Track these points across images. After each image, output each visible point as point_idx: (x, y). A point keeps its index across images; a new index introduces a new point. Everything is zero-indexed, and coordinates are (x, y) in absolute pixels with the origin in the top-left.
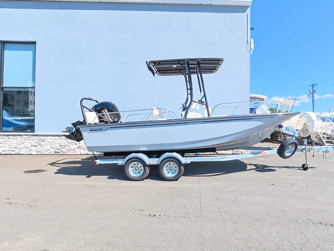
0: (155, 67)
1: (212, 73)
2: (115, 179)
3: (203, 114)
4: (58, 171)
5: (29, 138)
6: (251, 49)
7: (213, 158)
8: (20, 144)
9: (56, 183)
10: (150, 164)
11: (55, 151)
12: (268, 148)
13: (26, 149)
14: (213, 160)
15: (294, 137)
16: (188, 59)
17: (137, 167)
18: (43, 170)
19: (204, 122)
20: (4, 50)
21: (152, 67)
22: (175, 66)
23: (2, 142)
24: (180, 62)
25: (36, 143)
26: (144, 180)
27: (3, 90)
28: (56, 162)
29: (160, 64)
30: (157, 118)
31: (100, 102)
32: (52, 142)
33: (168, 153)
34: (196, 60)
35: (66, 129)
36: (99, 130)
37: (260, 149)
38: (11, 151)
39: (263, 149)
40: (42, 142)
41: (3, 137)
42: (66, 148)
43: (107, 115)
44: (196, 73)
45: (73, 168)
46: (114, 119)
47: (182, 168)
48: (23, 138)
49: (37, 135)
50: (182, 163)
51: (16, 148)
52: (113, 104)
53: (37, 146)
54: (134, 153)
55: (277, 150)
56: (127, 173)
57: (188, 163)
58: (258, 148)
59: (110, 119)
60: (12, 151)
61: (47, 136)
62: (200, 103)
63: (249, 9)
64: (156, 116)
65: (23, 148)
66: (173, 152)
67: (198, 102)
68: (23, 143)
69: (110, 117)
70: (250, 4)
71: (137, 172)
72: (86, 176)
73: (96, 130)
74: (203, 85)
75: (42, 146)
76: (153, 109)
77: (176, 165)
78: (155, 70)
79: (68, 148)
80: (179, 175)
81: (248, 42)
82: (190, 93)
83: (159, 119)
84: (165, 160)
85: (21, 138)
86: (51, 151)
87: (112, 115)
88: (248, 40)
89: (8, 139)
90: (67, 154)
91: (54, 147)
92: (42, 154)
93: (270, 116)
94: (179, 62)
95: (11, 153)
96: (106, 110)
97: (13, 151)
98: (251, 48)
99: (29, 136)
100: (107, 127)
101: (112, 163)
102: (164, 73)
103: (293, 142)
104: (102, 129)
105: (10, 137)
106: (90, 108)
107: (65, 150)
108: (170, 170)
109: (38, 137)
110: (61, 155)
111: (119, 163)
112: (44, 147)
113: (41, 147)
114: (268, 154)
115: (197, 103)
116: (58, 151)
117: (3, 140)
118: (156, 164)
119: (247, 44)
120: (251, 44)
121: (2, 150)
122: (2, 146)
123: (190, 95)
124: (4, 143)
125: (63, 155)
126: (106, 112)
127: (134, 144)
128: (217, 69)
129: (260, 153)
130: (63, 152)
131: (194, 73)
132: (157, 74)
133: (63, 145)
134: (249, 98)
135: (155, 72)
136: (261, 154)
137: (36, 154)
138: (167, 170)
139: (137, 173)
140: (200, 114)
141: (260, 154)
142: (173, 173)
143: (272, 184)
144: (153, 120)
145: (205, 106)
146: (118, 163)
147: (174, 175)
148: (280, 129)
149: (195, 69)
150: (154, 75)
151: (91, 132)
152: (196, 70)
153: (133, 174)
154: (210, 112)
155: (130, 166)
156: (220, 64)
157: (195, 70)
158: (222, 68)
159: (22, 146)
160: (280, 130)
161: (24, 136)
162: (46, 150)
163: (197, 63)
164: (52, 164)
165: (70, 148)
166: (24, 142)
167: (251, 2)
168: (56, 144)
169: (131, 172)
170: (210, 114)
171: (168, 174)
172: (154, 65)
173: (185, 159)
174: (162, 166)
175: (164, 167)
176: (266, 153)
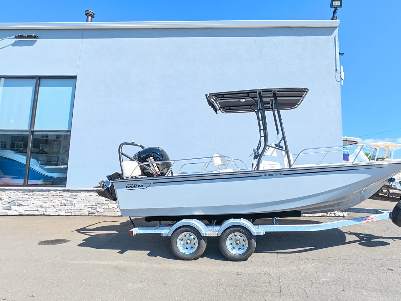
0: (217, 103)
1: (293, 108)
2: (158, 256)
3: (282, 163)
4: (84, 242)
5: (59, 194)
6: (342, 79)
8: (46, 202)
9: (75, 261)
10: (208, 236)
11: (89, 212)
13: (53, 208)
14: (298, 230)
16: (260, 90)
17: (189, 240)
18: (65, 240)
19: (283, 175)
20: (39, 86)
21: (214, 102)
22: (244, 100)
23: (25, 199)
24: (249, 94)
25: (66, 200)
26: (198, 258)
27: (33, 134)
28: (86, 228)
29: (223, 97)
30: (219, 169)
31: (146, 147)
32: (86, 199)
33: (232, 219)
34: (271, 91)
35: (99, 183)
36: (138, 187)
37: (363, 211)
38: (35, 210)
39: (367, 211)
40: (74, 199)
41: (27, 193)
42: (103, 207)
43: (153, 164)
44: (271, 110)
45: (105, 237)
46: (162, 170)
47: (253, 241)
48: (51, 195)
49: (68, 191)
50: (253, 235)
51: (41, 207)
52: (163, 150)
53: (67, 205)
54: (185, 220)
55: (389, 214)
56: (175, 249)
57: (262, 234)
58: (359, 209)
59: (158, 171)
60: (37, 212)
61: (81, 191)
62: (278, 148)
63: (336, 31)
64: (218, 166)
65: (50, 207)
66: (241, 218)
67: (275, 146)
68: (50, 200)
69: (157, 167)
70: (337, 25)
71: (189, 246)
72: (120, 250)
73: (134, 186)
74: (281, 123)
75: (73, 204)
76: (212, 157)
77: (244, 237)
78: (218, 106)
79: (106, 207)
80: (249, 252)
81: (336, 70)
82: (263, 135)
83: (222, 171)
84: (229, 230)
85: (48, 194)
86: (84, 211)
87: (159, 165)
88: (337, 68)
89: (33, 195)
90: (104, 215)
91: (89, 206)
92: (73, 214)
94: (248, 95)
95: (35, 214)
96: (152, 158)
97: (38, 210)
98: (341, 77)
99: (58, 192)
100: (149, 182)
101: (155, 233)
102: (230, 109)
104: (143, 185)
105: (36, 192)
106: (132, 156)
107: (102, 210)
108: (235, 245)
109: (69, 193)
110: (97, 216)
111: (164, 234)
112: (76, 205)
113: (73, 207)
114: (376, 220)
115: (273, 149)
116: (93, 211)
117: (27, 196)
118: (216, 235)
119: (336, 73)
120: (341, 73)
121: (24, 209)
122: (25, 204)
123: (263, 138)
124: (27, 201)
125: (99, 216)
126: (151, 160)
127: (185, 206)
128: (299, 103)
129: (366, 218)
130: (99, 212)
131: (268, 108)
132: (221, 111)
133: (99, 203)
134: (342, 141)
135: (218, 109)
136: (367, 220)
137: (65, 215)
138: (231, 244)
139: (189, 248)
140: (277, 163)
141: (365, 221)
142: (239, 249)
143: (389, 269)
145: (284, 153)
146: (162, 234)
147: (241, 252)
148: (391, 183)
149: (269, 104)
150: (217, 113)
151: (127, 189)
152: (272, 105)
153: (183, 249)
154: (292, 162)
155: (179, 237)
156: (303, 96)
157: (270, 105)
158: (305, 103)
159: (49, 204)
160: (392, 185)
161: (52, 192)
162: (78, 210)
163: (272, 95)
164: (79, 231)
165: (108, 208)
166: (52, 199)
167: (339, 22)
168: (91, 202)
169: (181, 247)
170: (292, 164)
171: (232, 250)
172: (217, 100)
173: (258, 228)
174: (224, 238)
175: (228, 240)
176: (374, 219)
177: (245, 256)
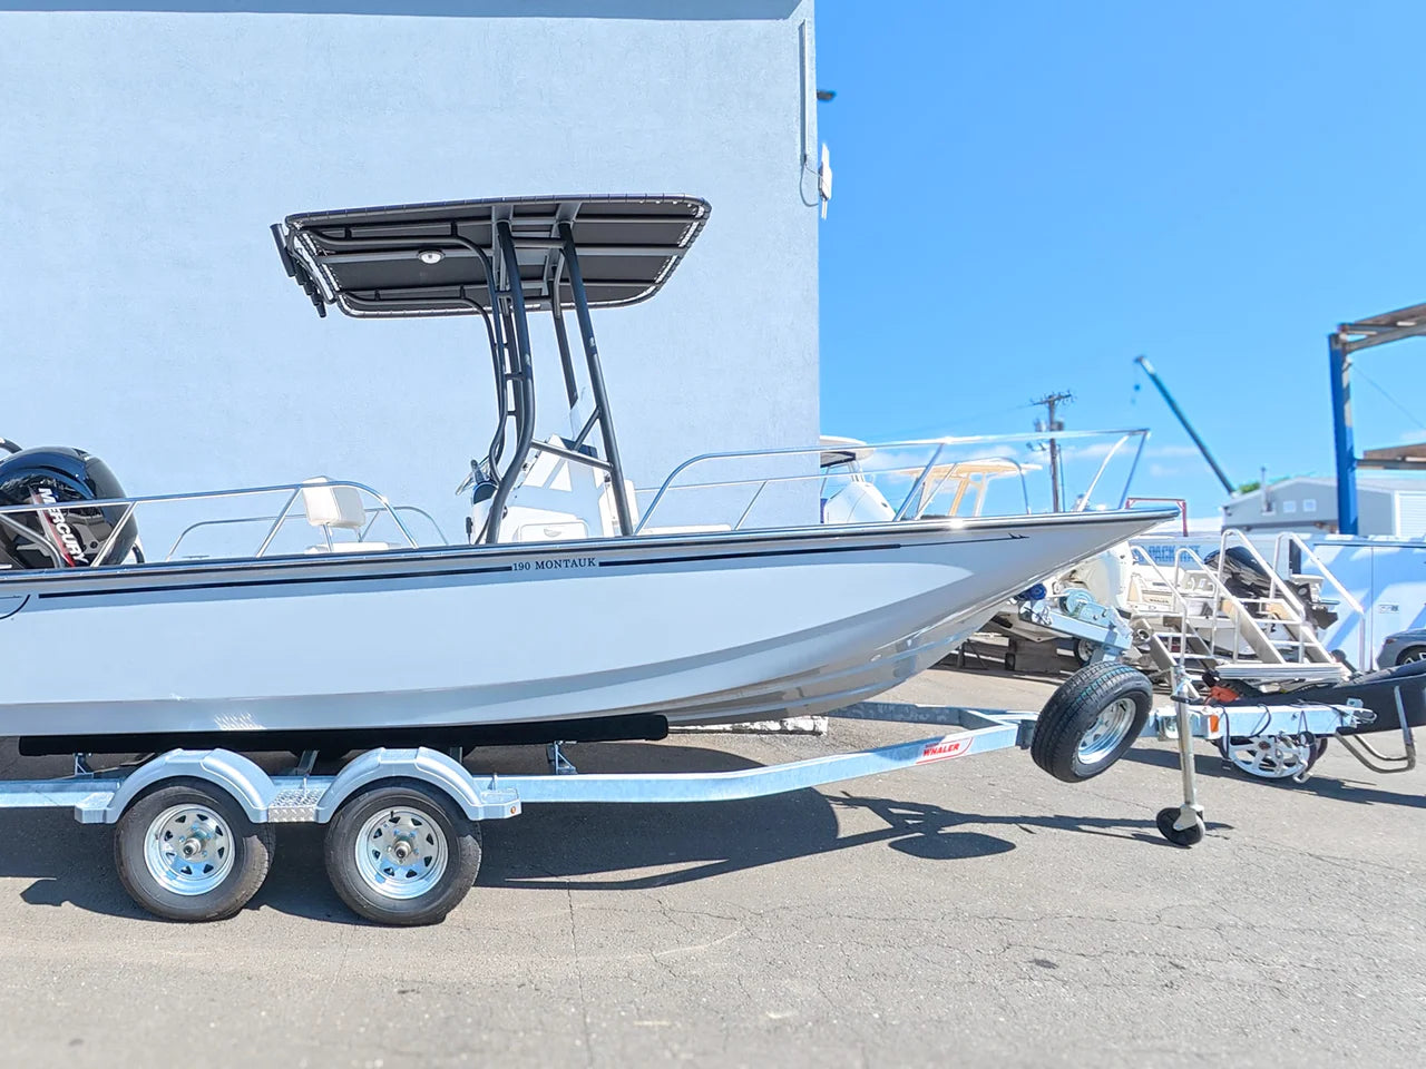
0: (325, 266)
1: (636, 301)
2: (67, 905)
3: (596, 518)
6: (823, 195)
7: (658, 781)
10: (276, 820)
12: (950, 709)
14: (657, 795)
15: (1112, 650)
17: (196, 835)
19: (602, 564)
21: (312, 264)
22: (436, 258)
24: (459, 225)
26: (237, 913)
29: (348, 237)
30: (329, 539)
33: (383, 749)
37: (905, 713)
39: (921, 717)
43: (51, 519)
44: (548, 303)
46: (92, 545)
47: (472, 846)
50: (471, 818)
52: (95, 462)
54: (179, 751)
55: (1016, 727)
56: (135, 873)
57: (508, 815)
58: (891, 708)
59: (73, 546)
62: (575, 453)
63: (809, 3)
64: (326, 526)
66: (417, 747)
67: (562, 446)
69: (68, 530)
71: (196, 863)
74: (591, 352)
76: (297, 487)
77: (430, 826)
78: (330, 284)
80: (450, 890)
81: (804, 158)
82: (513, 409)
83: (338, 548)
84: (367, 797)
87: (79, 520)
88: (807, 152)
93: (1005, 533)
94: (454, 228)
96: (49, 491)
98: (820, 190)
100: (23, 590)
101: (53, 805)
102: (378, 298)
103: (1131, 685)
108: (394, 859)
111: (89, 811)
114: (969, 753)
115: (556, 458)
118: (312, 819)
119: (802, 170)
120: (820, 171)
123: (513, 418)
126: (44, 502)
127: (177, 694)
128: (660, 279)
129: (929, 745)
131: (536, 299)
132: (341, 307)
135: (330, 296)
136: (934, 752)
138: (377, 854)
139: (197, 872)
140: (572, 518)
141: (930, 757)
142: (411, 874)
144: (307, 552)
145: (600, 474)
146: (80, 811)
147: (418, 888)
148: (1029, 605)
149: (541, 278)
150: (323, 313)
152: (551, 285)
153: (172, 877)
155: (157, 825)
156: (683, 243)
157: (543, 286)
160: (1028, 613)
163: (555, 233)
171: (381, 880)
172: (322, 254)
173: (490, 788)
174: (345, 831)
175: (362, 839)
176: (960, 749)
177: (436, 904)
